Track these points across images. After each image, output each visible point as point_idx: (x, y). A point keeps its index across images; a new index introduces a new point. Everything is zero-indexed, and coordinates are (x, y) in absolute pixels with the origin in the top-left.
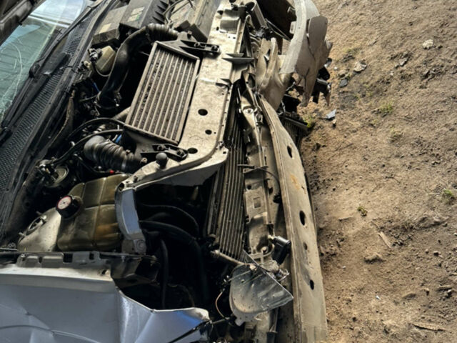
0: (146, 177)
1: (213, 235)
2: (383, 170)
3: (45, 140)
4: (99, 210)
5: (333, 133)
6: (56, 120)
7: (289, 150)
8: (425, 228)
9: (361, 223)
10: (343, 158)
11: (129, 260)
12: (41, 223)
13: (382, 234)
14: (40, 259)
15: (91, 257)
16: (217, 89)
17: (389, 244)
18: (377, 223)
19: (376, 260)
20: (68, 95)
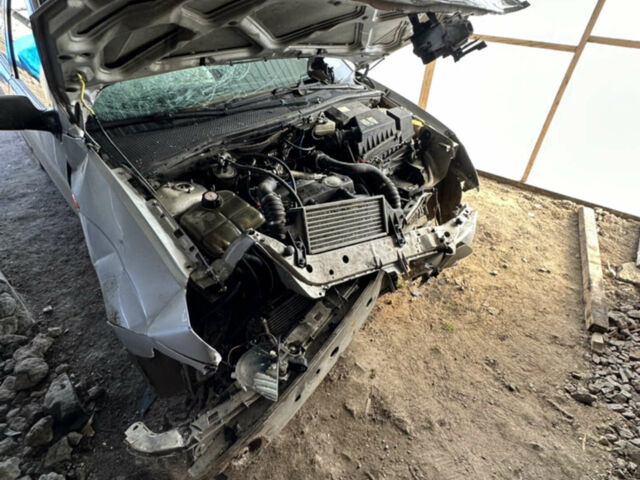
1: (273, 307)
3: (240, 141)
6: (259, 137)
7: (370, 301)
9: (364, 380)
12: (187, 190)
13: (369, 400)
15: (192, 249)
17: (367, 411)
18: (374, 391)
19: (350, 412)
20: (282, 128)
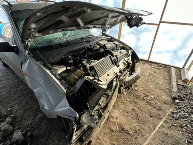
0: (90, 79)
1: (90, 100)
2: (127, 113)
3: (74, 52)
4: (74, 75)
5: (123, 97)
6: (79, 51)
7: (116, 96)
8: (127, 133)
9: (115, 120)
10: (121, 104)
11: (72, 91)
12: (60, 67)
13: (117, 126)
14: (55, 75)
15: (65, 84)
16: (114, 73)
17: (117, 130)
18: (118, 123)
19: (112, 130)
20: (85, 48)
